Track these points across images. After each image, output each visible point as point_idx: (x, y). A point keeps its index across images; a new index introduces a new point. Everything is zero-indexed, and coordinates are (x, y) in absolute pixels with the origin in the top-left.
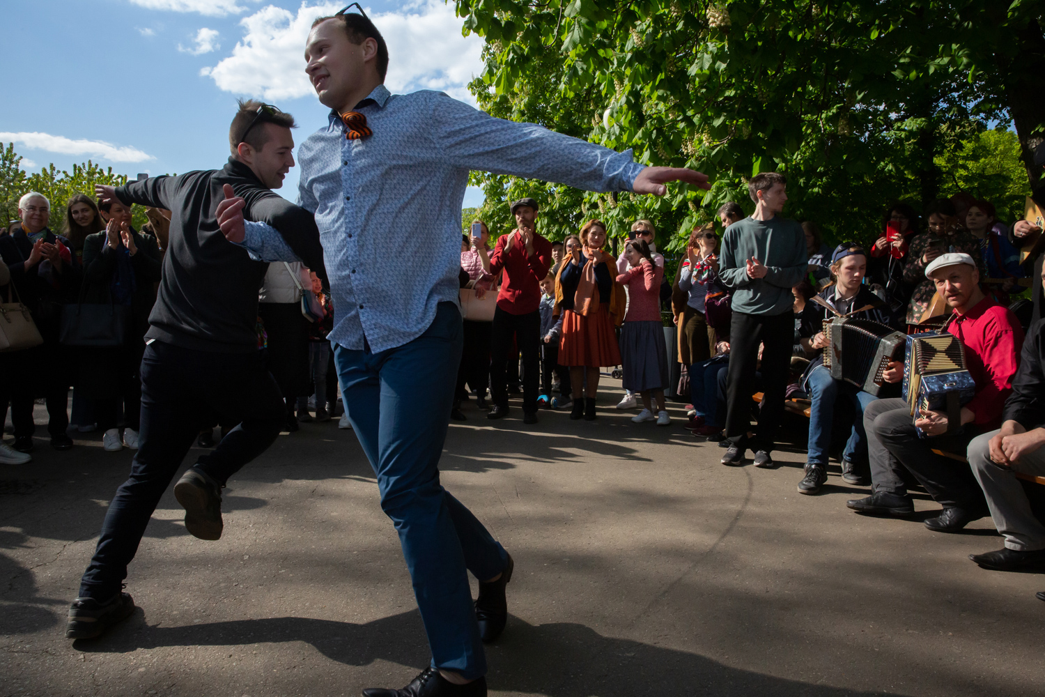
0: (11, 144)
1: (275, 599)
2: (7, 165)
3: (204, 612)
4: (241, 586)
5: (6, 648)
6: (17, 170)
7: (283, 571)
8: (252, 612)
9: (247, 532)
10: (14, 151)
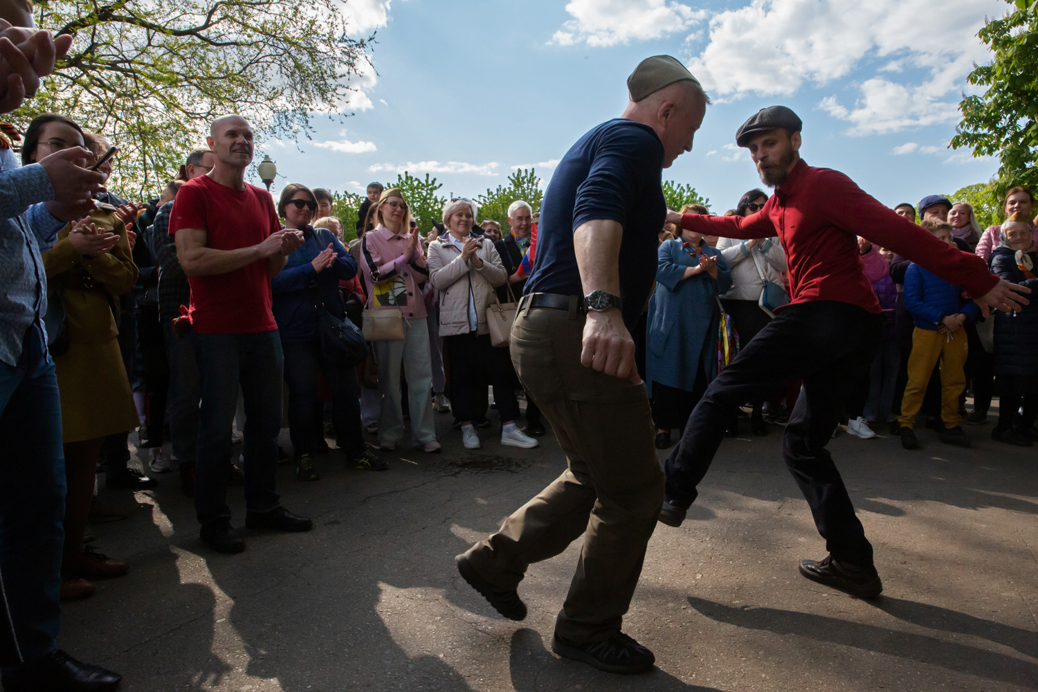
0: (533, 169)
1: (725, 637)
2: (530, 187)
3: (647, 634)
4: (690, 611)
5: (474, 624)
6: (537, 190)
7: (737, 602)
8: (697, 647)
9: (703, 546)
10: (535, 175)
